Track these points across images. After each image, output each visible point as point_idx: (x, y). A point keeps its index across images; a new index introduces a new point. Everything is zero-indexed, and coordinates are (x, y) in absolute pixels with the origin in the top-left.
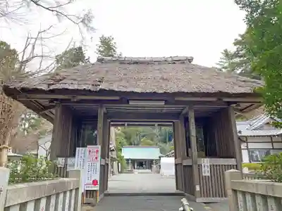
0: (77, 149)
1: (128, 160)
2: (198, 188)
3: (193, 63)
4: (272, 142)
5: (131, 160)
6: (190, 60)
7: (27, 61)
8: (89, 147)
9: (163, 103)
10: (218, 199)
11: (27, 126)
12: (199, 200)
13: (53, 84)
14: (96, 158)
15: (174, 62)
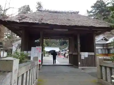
0: (32, 48)
1: (47, 52)
2: (79, 63)
3: (79, 14)
4: (103, 46)
5: (48, 52)
6: (78, 12)
7: (7, 10)
8: (37, 47)
9: (67, 30)
10: (86, 67)
11: (6, 37)
12: (79, 68)
13: (21, 20)
14: (40, 51)
15: (71, 13)
